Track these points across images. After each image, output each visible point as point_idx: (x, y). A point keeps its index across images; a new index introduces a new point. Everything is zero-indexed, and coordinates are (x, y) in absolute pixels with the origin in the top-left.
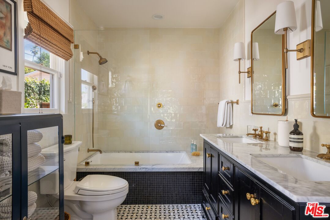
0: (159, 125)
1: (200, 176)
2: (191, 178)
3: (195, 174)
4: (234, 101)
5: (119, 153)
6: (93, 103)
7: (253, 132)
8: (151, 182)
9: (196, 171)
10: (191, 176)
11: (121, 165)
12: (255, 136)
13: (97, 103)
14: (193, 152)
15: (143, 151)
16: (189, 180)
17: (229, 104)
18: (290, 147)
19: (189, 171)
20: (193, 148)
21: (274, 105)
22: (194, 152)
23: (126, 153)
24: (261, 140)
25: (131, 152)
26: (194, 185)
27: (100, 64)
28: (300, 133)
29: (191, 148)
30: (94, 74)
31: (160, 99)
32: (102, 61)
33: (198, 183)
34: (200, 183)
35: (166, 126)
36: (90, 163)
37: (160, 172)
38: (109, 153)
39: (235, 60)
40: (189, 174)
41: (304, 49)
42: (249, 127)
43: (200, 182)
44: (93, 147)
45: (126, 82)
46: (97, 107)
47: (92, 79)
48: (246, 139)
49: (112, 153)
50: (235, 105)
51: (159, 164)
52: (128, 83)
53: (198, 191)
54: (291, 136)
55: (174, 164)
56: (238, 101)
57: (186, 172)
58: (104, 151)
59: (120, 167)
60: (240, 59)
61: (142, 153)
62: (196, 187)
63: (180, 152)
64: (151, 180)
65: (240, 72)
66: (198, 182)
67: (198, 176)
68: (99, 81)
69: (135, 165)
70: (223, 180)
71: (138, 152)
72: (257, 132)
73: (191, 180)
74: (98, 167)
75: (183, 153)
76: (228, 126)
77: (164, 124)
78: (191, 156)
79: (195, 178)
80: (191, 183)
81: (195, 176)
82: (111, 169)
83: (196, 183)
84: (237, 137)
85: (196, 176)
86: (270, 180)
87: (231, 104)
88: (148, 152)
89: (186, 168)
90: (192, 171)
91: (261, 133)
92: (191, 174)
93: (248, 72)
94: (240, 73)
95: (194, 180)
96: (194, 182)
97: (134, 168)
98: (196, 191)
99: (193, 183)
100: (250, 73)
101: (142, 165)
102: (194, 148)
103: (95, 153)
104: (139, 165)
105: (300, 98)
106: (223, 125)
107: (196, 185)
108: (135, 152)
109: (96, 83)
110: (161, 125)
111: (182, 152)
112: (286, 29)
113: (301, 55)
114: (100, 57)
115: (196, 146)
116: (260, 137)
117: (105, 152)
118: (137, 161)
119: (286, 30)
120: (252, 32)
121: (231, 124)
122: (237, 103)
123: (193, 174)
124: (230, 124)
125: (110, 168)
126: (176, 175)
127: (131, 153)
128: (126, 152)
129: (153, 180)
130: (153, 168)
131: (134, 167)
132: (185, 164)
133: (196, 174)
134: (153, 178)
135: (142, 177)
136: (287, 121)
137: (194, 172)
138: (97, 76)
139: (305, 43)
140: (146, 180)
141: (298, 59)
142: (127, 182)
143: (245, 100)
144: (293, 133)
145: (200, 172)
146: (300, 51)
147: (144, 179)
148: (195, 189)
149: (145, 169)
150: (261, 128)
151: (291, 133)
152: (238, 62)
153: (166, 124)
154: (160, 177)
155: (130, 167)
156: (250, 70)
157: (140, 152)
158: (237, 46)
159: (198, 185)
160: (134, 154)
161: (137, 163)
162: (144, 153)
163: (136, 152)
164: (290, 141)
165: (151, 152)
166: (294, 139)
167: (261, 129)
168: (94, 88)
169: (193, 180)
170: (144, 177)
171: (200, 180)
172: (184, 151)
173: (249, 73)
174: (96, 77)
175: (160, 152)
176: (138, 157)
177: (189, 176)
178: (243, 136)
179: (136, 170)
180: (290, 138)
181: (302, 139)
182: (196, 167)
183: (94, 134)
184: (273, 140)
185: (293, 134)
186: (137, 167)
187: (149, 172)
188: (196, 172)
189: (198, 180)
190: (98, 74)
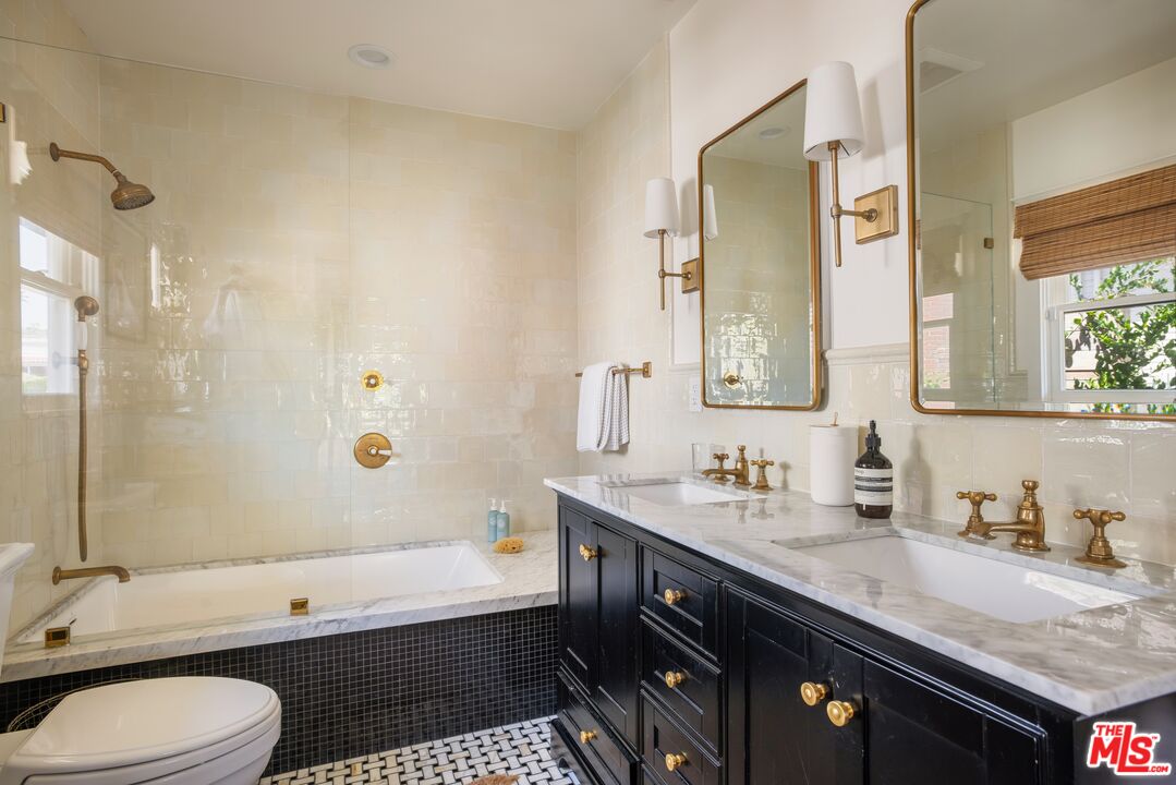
0: (373, 452)
1: (537, 623)
2: (507, 634)
3: (519, 619)
4: (632, 367)
5: (205, 568)
6: (83, 371)
7: (716, 465)
8: (360, 671)
9: (527, 607)
10: (507, 628)
11: (228, 621)
12: (720, 475)
13: (97, 368)
14: (499, 541)
15: (310, 553)
16: (501, 641)
17: (617, 376)
18: (859, 507)
19: (500, 610)
20: (496, 526)
21: (725, 380)
22: (501, 539)
23: (235, 565)
24: (741, 486)
25: (259, 561)
26: (520, 657)
27: (117, 208)
28: (883, 463)
29: (489, 525)
30: (82, 247)
31: (373, 358)
32: (130, 197)
33: (532, 648)
34: (538, 647)
35: (398, 455)
36: (74, 632)
37: (395, 629)
38: (159, 572)
39: (649, 235)
40: (501, 622)
41: (881, 213)
42: (698, 448)
43: (538, 641)
44: (83, 558)
45: (226, 288)
46: (98, 387)
47: (75, 268)
48: (694, 486)
49: (175, 571)
50: (635, 380)
51: (388, 599)
52: (233, 295)
53: (532, 673)
54: (862, 472)
55: (443, 593)
56: (647, 365)
57: (488, 616)
58: (135, 570)
59: (225, 631)
60: (663, 232)
61: (306, 561)
62: (526, 662)
63: (449, 545)
64: (360, 664)
65: (663, 274)
66: (532, 642)
67: (531, 624)
68: (107, 280)
69: (292, 614)
70: (660, 637)
71: (289, 559)
72: (729, 465)
73: (507, 640)
74: (117, 645)
75: (459, 544)
76: (615, 447)
77: (390, 449)
78: (496, 554)
79: (520, 632)
80: (508, 652)
81: (520, 626)
82: (184, 643)
83: (526, 649)
84: (664, 482)
85: (526, 625)
86: (938, 637)
87: (623, 376)
88: (329, 556)
89: (493, 601)
90: (510, 609)
91: (743, 466)
92: (507, 622)
93: (686, 276)
94: (664, 277)
95: (519, 638)
96: (519, 644)
97: (289, 628)
98: (526, 674)
99: (514, 652)
100: (695, 277)
101: (320, 610)
102: (501, 524)
103: (91, 581)
104: (307, 613)
105: (868, 357)
106: (599, 445)
107: (526, 656)
108: (277, 561)
109: (92, 287)
110: (381, 452)
111: (456, 542)
112: (834, 146)
113: (870, 229)
114: (117, 175)
115: (507, 517)
116: (741, 478)
117: (139, 571)
118: (299, 596)
119: (836, 149)
120: (703, 151)
121: (624, 442)
122: (645, 371)
123: (513, 620)
124: (620, 440)
125: (177, 642)
126: (456, 629)
127: (260, 566)
128: (235, 561)
129: (367, 662)
130: (368, 618)
131: (289, 624)
132: (483, 587)
133: (525, 618)
134: (367, 656)
135: (322, 656)
136: (835, 425)
137: (519, 611)
138: (96, 259)
139: (881, 194)
140: (338, 668)
141: (859, 242)
142: (274, 694)
143: (673, 363)
144: (867, 463)
145: (537, 608)
146: (869, 216)
147: (330, 662)
148: (520, 669)
149: (335, 625)
150: (742, 450)
151: (859, 464)
152: (657, 241)
153: (396, 448)
154: (395, 645)
155: (272, 625)
156: (692, 267)
157: (298, 559)
158: (654, 188)
159: (532, 655)
160: (271, 568)
161: (299, 606)
162: (315, 560)
163: (279, 560)
164: (858, 488)
165: (344, 555)
166: (870, 480)
167: (743, 454)
168: (84, 307)
169: (514, 639)
170: (330, 655)
171: (538, 635)
172: (465, 538)
173: (689, 279)
174: (91, 263)
175: (378, 549)
176: (295, 577)
177: (501, 628)
178: (682, 479)
179: (299, 632)
180: (858, 478)
181: (890, 479)
182: (523, 594)
183: (88, 504)
184: (779, 485)
185: (867, 467)
186: (302, 620)
187: (352, 636)
188: (525, 610)
189: (532, 636)
190: (104, 249)
